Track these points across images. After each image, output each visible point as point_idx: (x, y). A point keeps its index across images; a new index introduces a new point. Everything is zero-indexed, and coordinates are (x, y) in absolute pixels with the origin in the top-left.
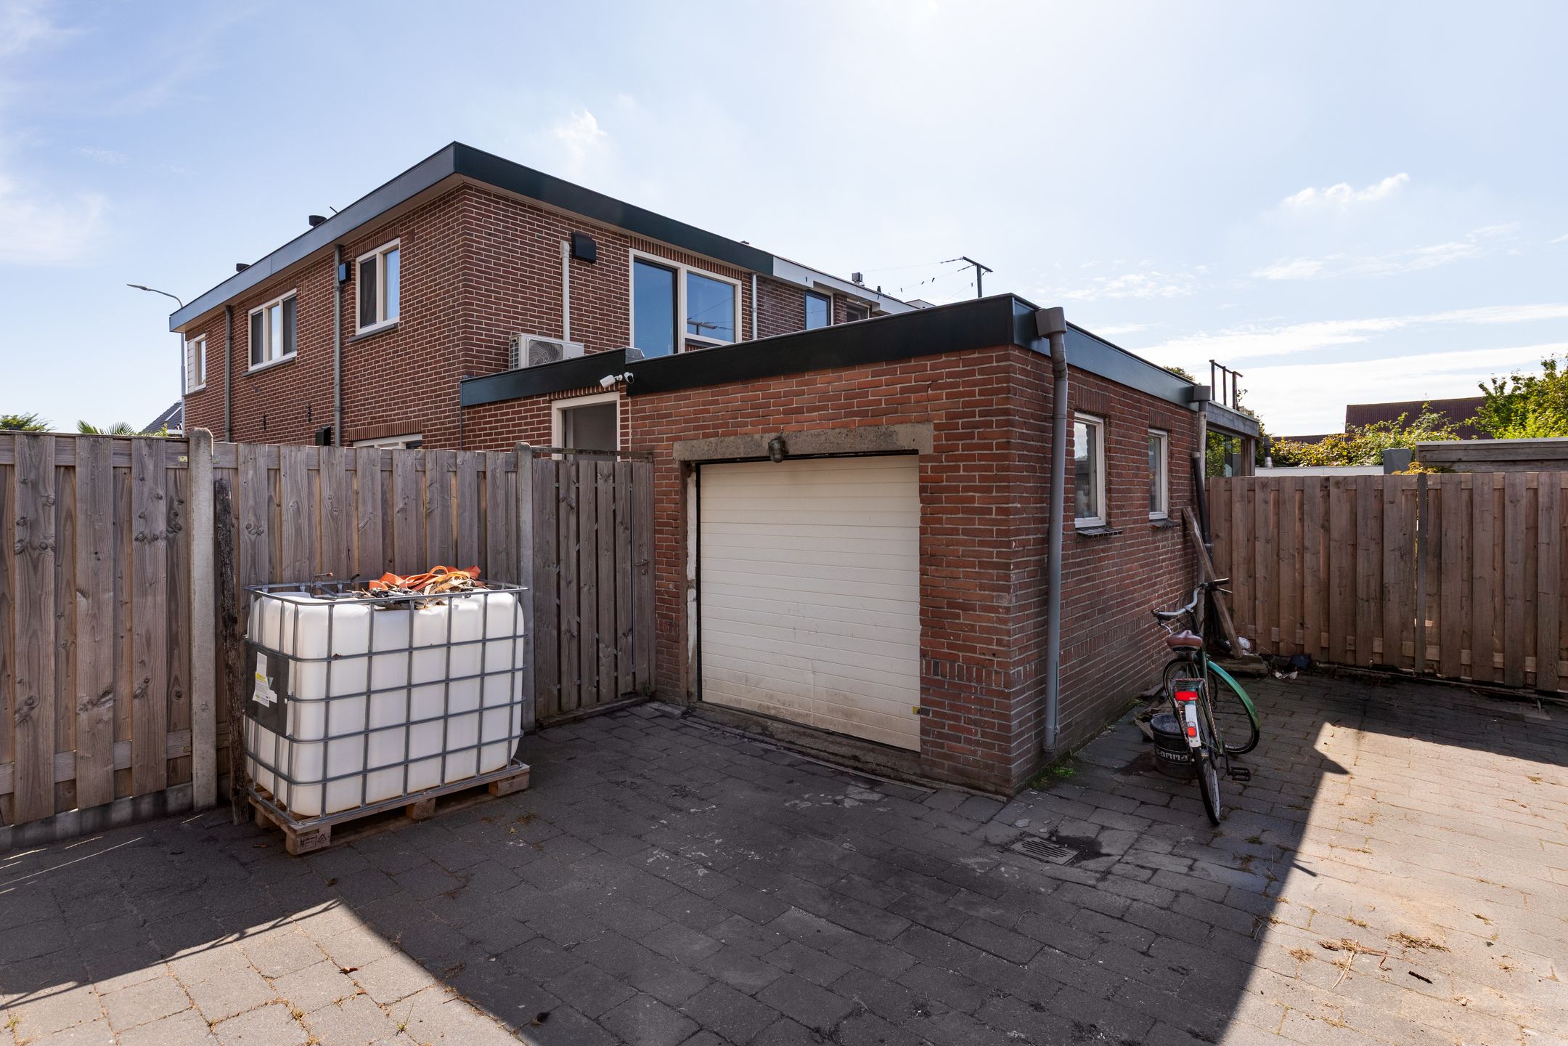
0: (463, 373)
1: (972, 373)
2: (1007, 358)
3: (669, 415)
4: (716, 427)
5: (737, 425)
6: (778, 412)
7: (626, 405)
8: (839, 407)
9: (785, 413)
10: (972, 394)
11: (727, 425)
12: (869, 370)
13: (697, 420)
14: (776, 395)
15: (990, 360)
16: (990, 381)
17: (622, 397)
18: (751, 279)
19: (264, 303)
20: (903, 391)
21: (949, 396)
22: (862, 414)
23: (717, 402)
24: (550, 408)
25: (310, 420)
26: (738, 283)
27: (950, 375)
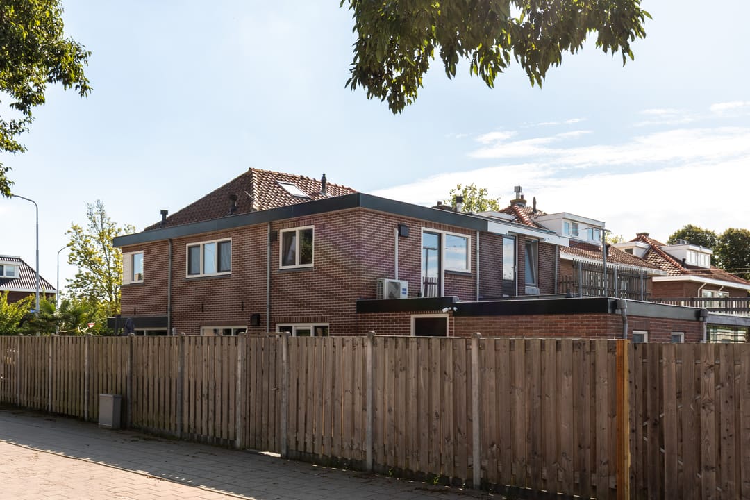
0: (357, 297)
1: (595, 321)
2: (606, 317)
3: (474, 325)
4: (495, 332)
5: (505, 332)
6: (522, 328)
7: (452, 319)
8: (547, 328)
9: (525, 328)
10: (594, 328)
11: (500, 331)
12: (559, 316)
13: (486, 328)
14: (522, 322)
15: (601, 317)
16: (601, 325)
17: (450, 316)
18: (476, 234)
19: (202, 241)
20: (571, 325)
21: (587, 328)
22: (556, 332)
23: (495, 322)
24: (410, 317)
25: (242, 310)
26: (469, 237)
27: (587, 321)
